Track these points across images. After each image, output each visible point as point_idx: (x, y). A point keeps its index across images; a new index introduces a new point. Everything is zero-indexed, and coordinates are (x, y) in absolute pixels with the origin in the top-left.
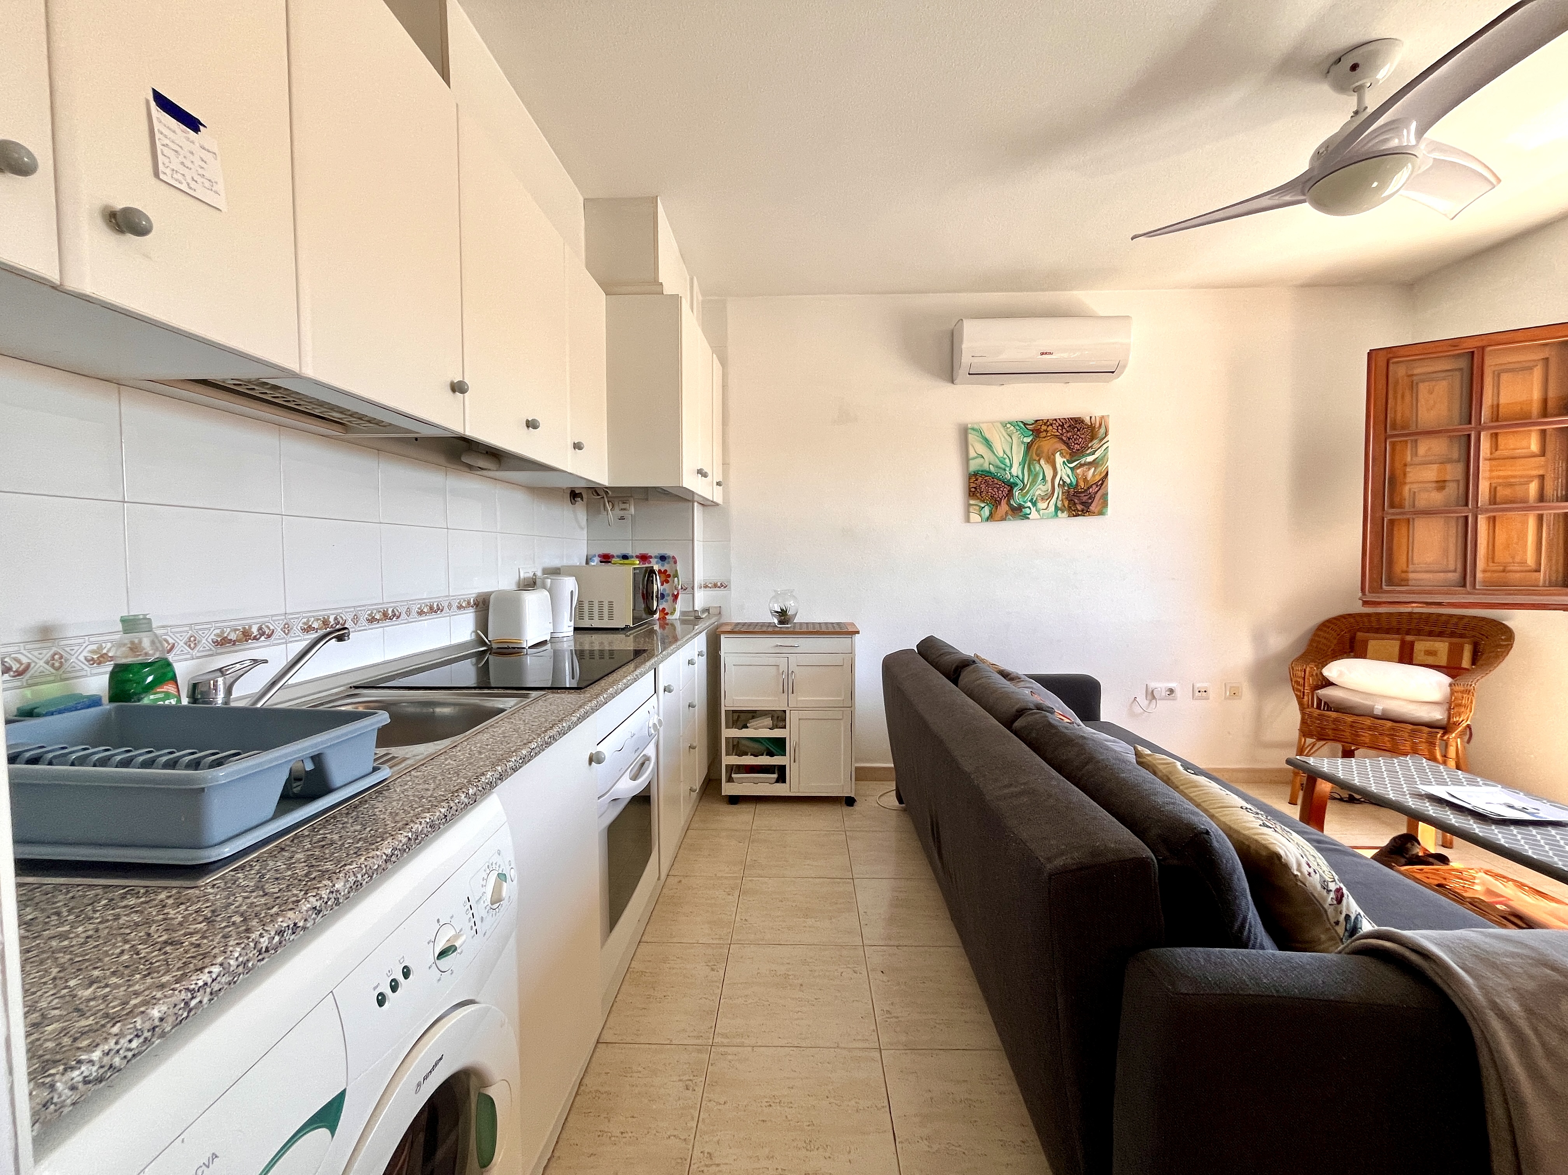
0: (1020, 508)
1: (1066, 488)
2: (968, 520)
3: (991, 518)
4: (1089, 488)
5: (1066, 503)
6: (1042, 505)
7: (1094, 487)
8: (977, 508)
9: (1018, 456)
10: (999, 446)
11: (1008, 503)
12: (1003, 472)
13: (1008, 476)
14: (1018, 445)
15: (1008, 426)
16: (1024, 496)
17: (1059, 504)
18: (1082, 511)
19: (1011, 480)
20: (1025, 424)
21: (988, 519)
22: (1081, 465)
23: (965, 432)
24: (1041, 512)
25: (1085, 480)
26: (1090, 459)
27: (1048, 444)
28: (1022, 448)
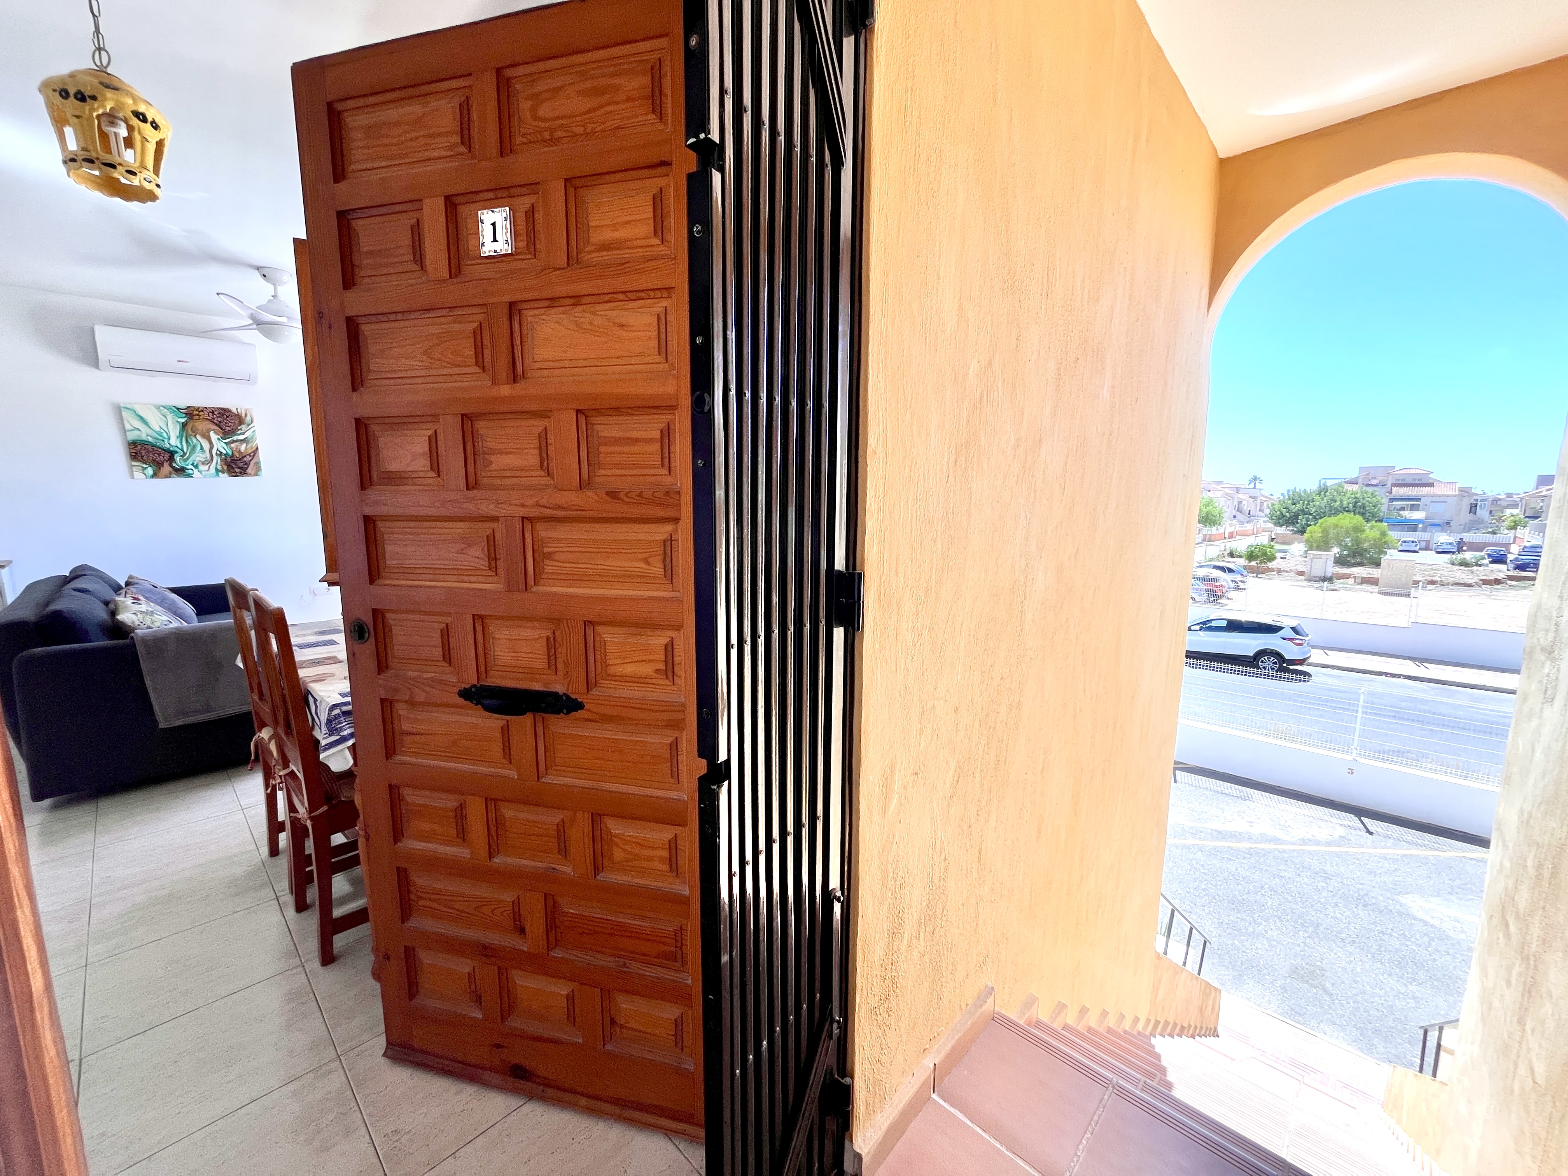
0: (183, 469)
1: (223, 457)
2: (132, 477)
3: (155, 475)
4: (243, 457)
5: (225, 467)
6: (202, 468)
7: (248, 457)
8: (140, 468)
9: (174, 431)
10: (155, 423)
11: (171, 465)
12: (162, 443)
13: (168, 446)
14: (174, 424)
15: (161, 408)
16: (186, 460)
17: (219, 468)
18: (240, 472)
19: (171, 449)
20: (178, 409)
21: (152, 477)
22: (234, 441)
23: (118, 410)
24: (203, 473)
25: (239, 452)
26: (241, 437)
27: (201, 425)
28: (178, 427)
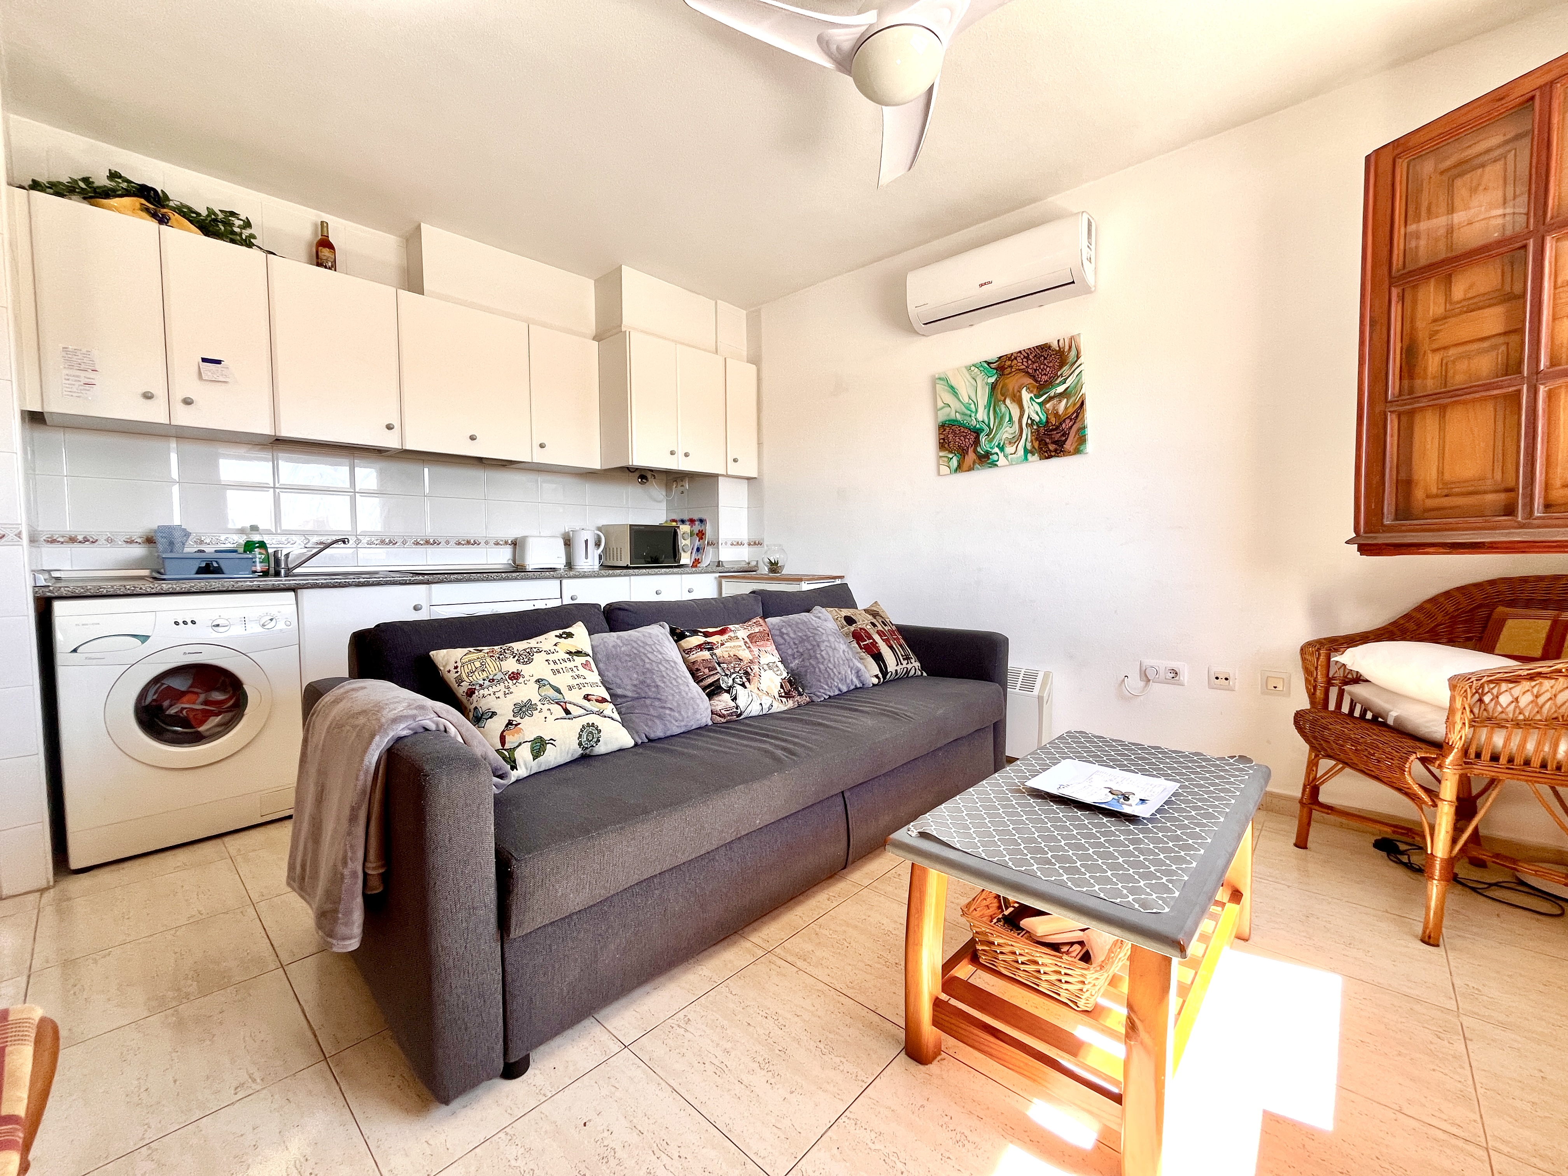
0: (987, 455)
1: (1035, 427)
2: (939, 474)
3: (959, 468)
4: (1061, 424)
5: (1036, 444)
6: (1010, 449)
7: (1068, 421)
8: (946, 459)
9: (983, 397)
10: (964, 393)
11: (975, 451)
12: (968, 418)
13: (974, 423)
14: (983, 387)
15: (973, 368)
16: (991, 441)
17: (1029, 446)
18: (1056, 451)
19: (978, 426)
20: (989, 363)
21: (956, 471)
22: (1051, 399)
23: (933, 383)
24: (1010, 457)
25: (1056, 415)
26: (1060, 389)
27: (1012, 382)
28: (987, 390)
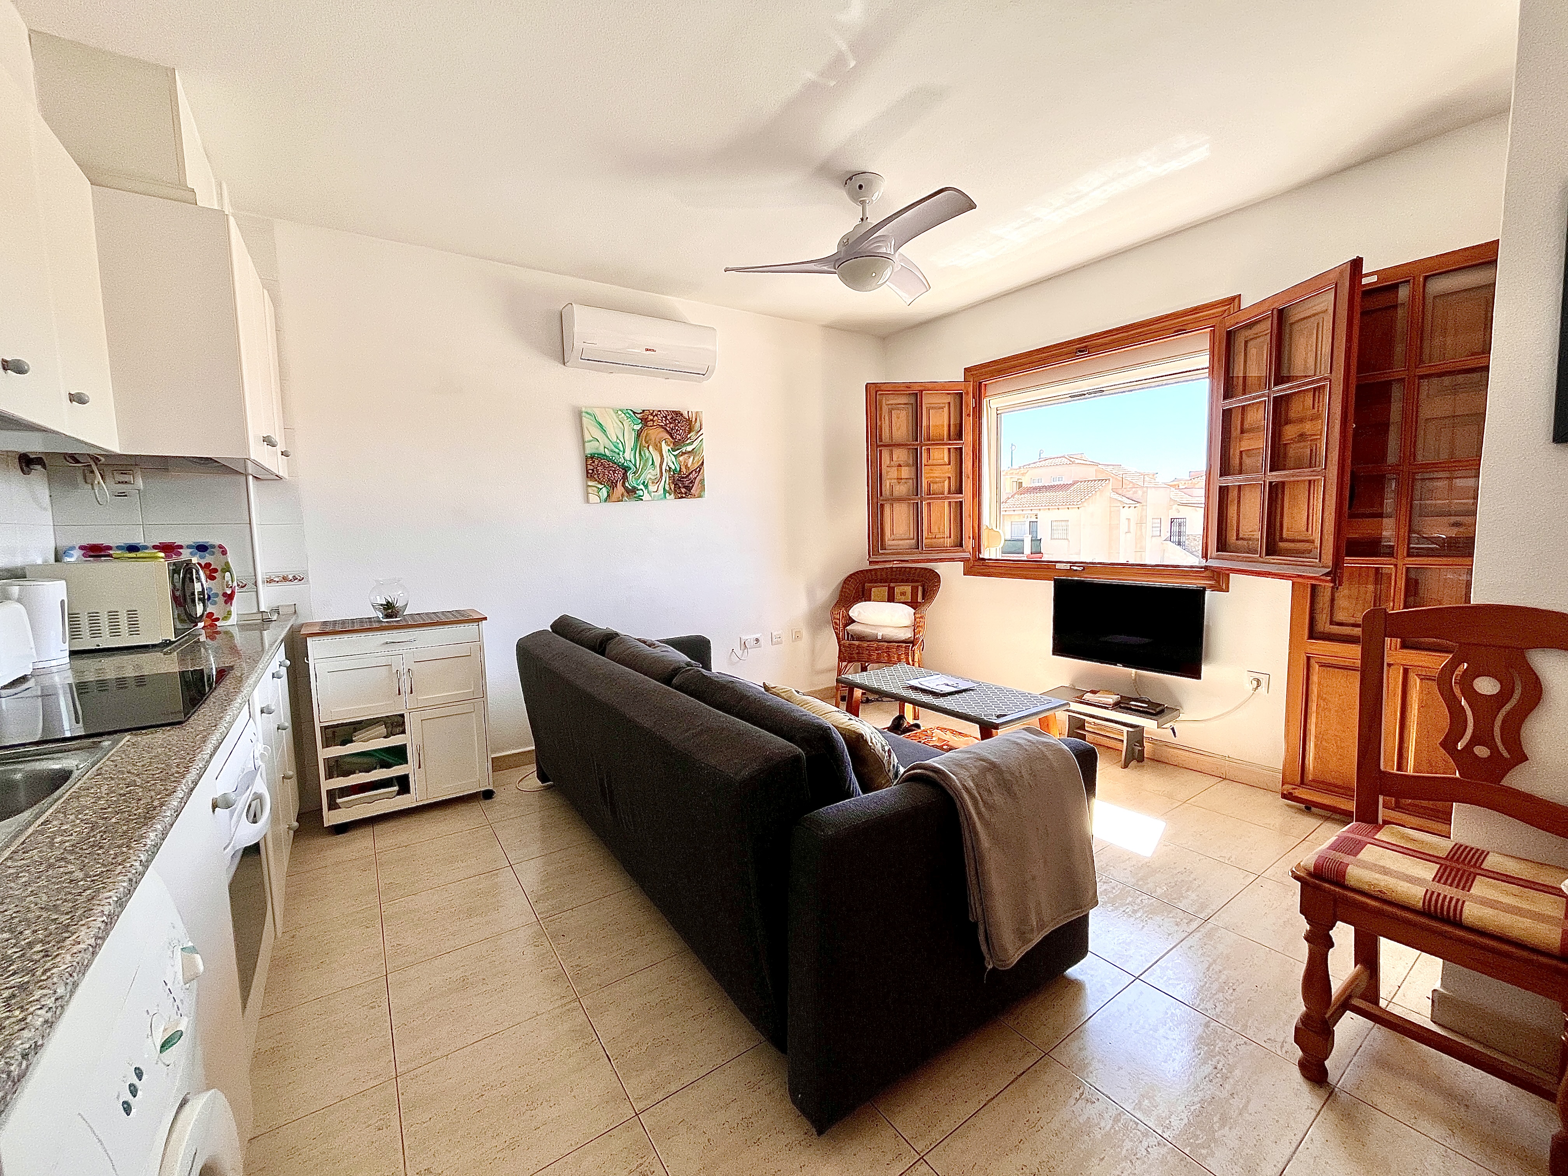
0: (634, 490)
1: (672, 473)
2: (587, 501)
3: (608, 498)
4: (690, 474)
5: (673, 487)
6: (652, 488)
7: (694, 472)
8: (595, 489)
9: (630, 442)
10: (613, 431)
11: (624, 485)
12: (617, 456)
13: (622, 460)
14: (629, 432)
15: (620, 412)
16: (637, 479)
17: (667, 488)
18: (686, 493)
19: (625, 464)
20: (634, 413)
21: (606, 501)
22: (683, 454)
23: (579, 415)
24: (653, 494)
25: (686, 467)
26: (689, 448)
27: (654, 434)
28: (633, 434)
